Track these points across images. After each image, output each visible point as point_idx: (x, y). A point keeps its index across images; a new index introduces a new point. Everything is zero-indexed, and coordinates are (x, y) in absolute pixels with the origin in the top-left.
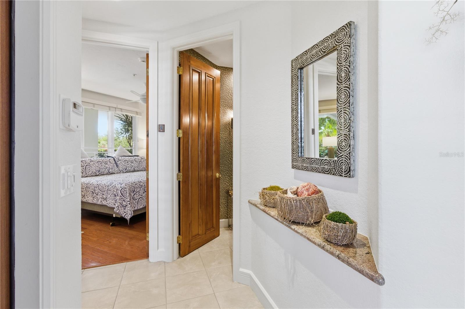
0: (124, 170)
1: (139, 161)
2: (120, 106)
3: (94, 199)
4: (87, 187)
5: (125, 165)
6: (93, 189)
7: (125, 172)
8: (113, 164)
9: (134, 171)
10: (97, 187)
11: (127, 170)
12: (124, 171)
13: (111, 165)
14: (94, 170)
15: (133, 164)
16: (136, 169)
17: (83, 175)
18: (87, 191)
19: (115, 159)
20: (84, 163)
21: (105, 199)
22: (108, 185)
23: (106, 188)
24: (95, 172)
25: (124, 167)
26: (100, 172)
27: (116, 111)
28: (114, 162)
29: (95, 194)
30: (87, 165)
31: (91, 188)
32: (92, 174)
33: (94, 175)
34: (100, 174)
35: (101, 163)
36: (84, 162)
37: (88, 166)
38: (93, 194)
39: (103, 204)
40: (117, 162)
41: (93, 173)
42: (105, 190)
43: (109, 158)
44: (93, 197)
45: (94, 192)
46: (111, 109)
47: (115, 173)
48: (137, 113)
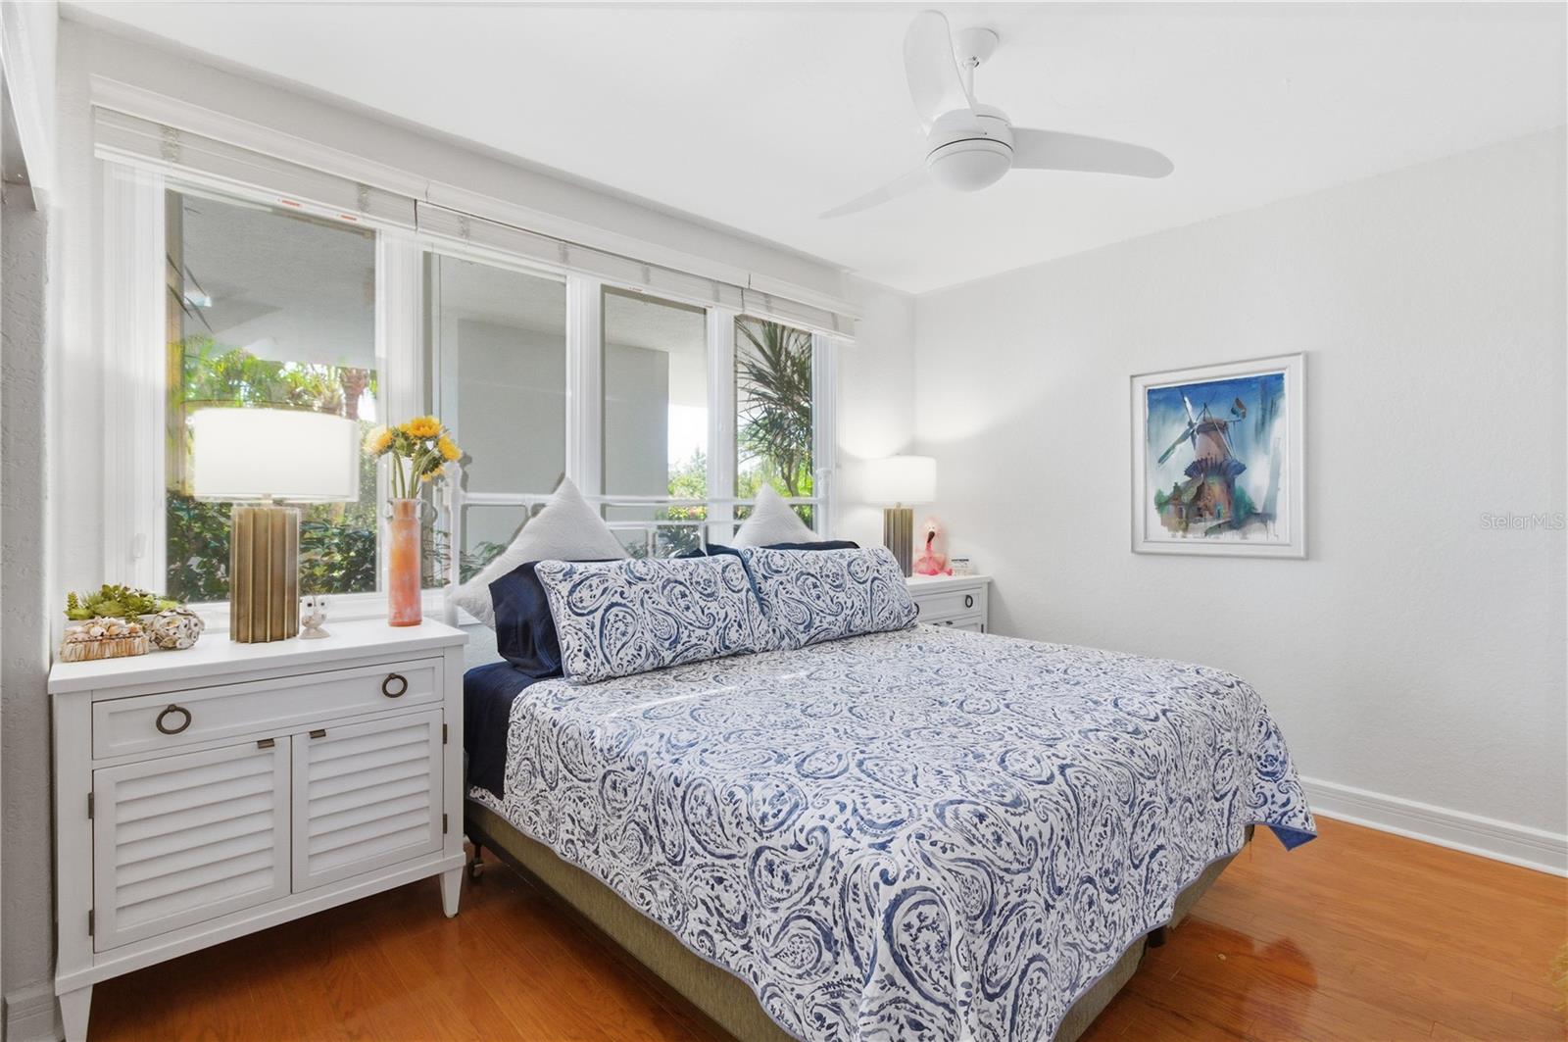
0: (801, 628)
1: (871, 575)
2: (760, 284)
3: (655, 885)
4: (608, 782)
5: (804, 599)
6: (645, 809)
7: (806, 645)
8: (744, 592)
9: (848, 634)
10: (676, 804)
11: (813, 631)
12: (800, 636)
13: (730, 604)
14: (648, 636)
15: (842, 597)
16: (857, 621)
17: (592, 669)
18: (608, 808)
19: (752, 562)
20: (598, 592)
21: (736, 926)
22: (757, 815)
23: (739, 833)
24: (654, 652)
25: (801, 613)
26: (680, 648)
27: (743, 306)
28: (746, 584)
29: (657, 847)
30: (612, 605)
31: (631, 794)
32: (639, 661)
33: (647, 666)
34: (679, 660)
35: (682, 588)
36: (595, 581)
37: (614, 610)
38: (646, 849)
39: (720, 963)
40: (763, 581)
41: (643, 653)
42: (734, 849)
43: (720, 557)
44: (648, 866)
45: (652, 831)
46: (722, 295)
47: (753, 652)
48: (835, 322)
